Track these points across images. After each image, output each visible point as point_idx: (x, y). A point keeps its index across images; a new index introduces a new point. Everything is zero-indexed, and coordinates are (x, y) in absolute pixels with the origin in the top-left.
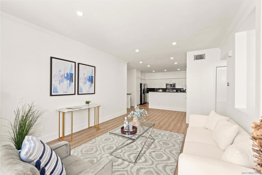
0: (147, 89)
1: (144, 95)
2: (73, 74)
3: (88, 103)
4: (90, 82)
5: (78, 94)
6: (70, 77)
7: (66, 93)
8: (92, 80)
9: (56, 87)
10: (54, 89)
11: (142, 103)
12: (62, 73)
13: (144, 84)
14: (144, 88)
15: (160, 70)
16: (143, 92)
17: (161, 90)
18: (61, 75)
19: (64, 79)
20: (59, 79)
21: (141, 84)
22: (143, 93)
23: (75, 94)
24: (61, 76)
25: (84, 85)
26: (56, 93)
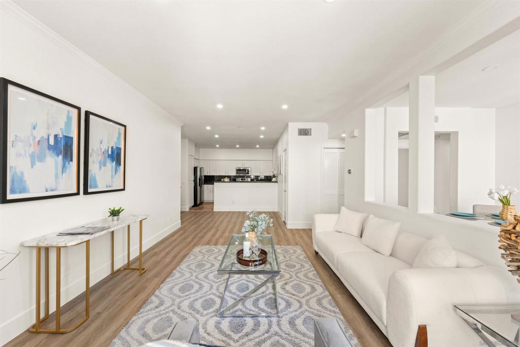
0: (205, 176)
1: (201, 187)
2: (72, 138)
3: (115, 213)
4: (113, 161)
5: (86, 192)
6: (63, 147)
7: (52, 190)
8: (117, 156)
9: (22, 173)
10: (13, 181)
11: (198, 203)
12: (41, 133)
13: (201, 168)
14: (201, 176)
15: (228, 144)
16: (199, 182)
17: (226, 180)
18: (37, 140)
19: (47, 151)
20: (32, 149)
21: (195, 169)
22: (200, 185)
23: (78, 194)
24: (39, 142)
25: (100, 168)
26: (20, 192)
